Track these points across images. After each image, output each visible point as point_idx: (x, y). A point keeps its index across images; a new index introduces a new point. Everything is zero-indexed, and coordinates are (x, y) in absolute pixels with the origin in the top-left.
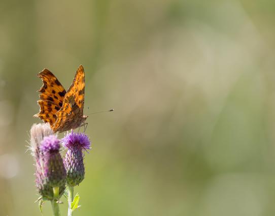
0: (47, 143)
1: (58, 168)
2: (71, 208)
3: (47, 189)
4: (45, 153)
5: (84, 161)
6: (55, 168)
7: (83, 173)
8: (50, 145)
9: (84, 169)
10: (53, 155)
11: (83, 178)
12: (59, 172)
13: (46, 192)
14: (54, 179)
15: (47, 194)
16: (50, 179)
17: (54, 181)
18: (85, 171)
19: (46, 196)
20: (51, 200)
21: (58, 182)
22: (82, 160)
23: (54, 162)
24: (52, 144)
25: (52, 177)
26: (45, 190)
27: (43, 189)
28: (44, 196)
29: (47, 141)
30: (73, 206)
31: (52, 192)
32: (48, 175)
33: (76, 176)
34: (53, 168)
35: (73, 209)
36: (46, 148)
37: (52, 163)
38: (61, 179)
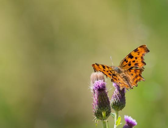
0: (97, 85)
1: (104, 100)
2: (116, 125)
3: (99, 113)
4: (96, 91)
5: (126, 96)
6: (102, 100)
7: (125, 103)
8: (99, 86)
9: (125, 100)
10: (101, 92)
11: (124, 106)
12: (105, 103)
13: (98, 115)
14: (102, 107)
15: (99, 116)
16: (99, 106)
17: (102, 108)
18: (126, 102)
19: (99, 117)
20: (102, 119)
21: (104, 109)
22: (124, 95)
23: (101, 96)
24: (100, 86)
25: (100, 105)
26: (98, 113)
27: (96, 113)
28: (97, 117)
29: (97, 83)
30: (117, 124)
31: (102, 115)
32: (98, 104)
33: (120, 105)
34: (101, 100)
35: (117, 125)
36: (96, 88)
37: (100, 97)
38: (106, 107)
